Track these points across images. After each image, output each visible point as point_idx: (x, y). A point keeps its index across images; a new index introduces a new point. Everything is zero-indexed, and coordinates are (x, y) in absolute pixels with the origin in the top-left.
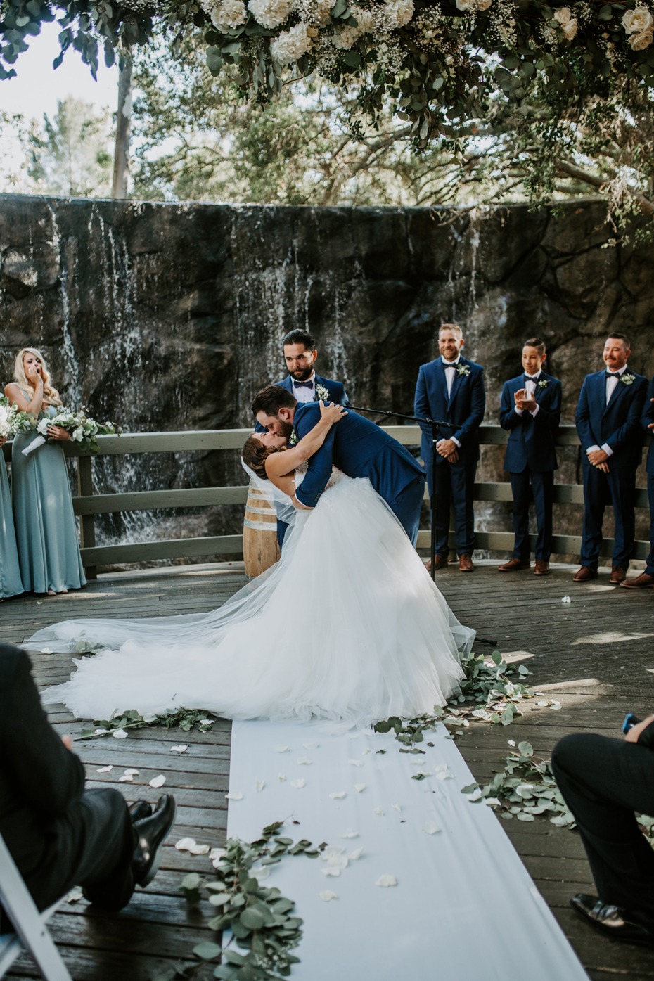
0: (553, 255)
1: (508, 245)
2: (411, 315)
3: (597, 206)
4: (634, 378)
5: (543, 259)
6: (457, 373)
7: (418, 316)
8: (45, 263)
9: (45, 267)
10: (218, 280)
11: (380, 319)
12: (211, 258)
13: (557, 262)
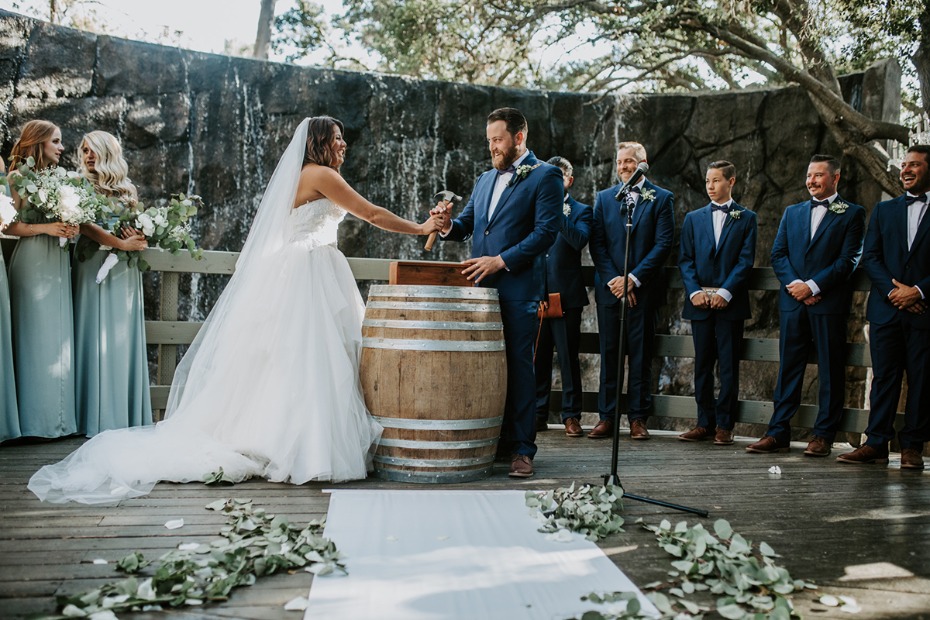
0: (696, 146)
1: (651, 133)
3: (743, 98)
4: (847, 206)
5: (686, 150)
8: (173, 114)
9: (172, 118)
13: (700, 152)
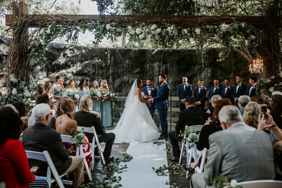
2: (188, 73)
4: (219, 88)
6: (186, 86)
7: (189, 74)
10: (144, 65)
11: (180, 74)
12: (142, 61)
